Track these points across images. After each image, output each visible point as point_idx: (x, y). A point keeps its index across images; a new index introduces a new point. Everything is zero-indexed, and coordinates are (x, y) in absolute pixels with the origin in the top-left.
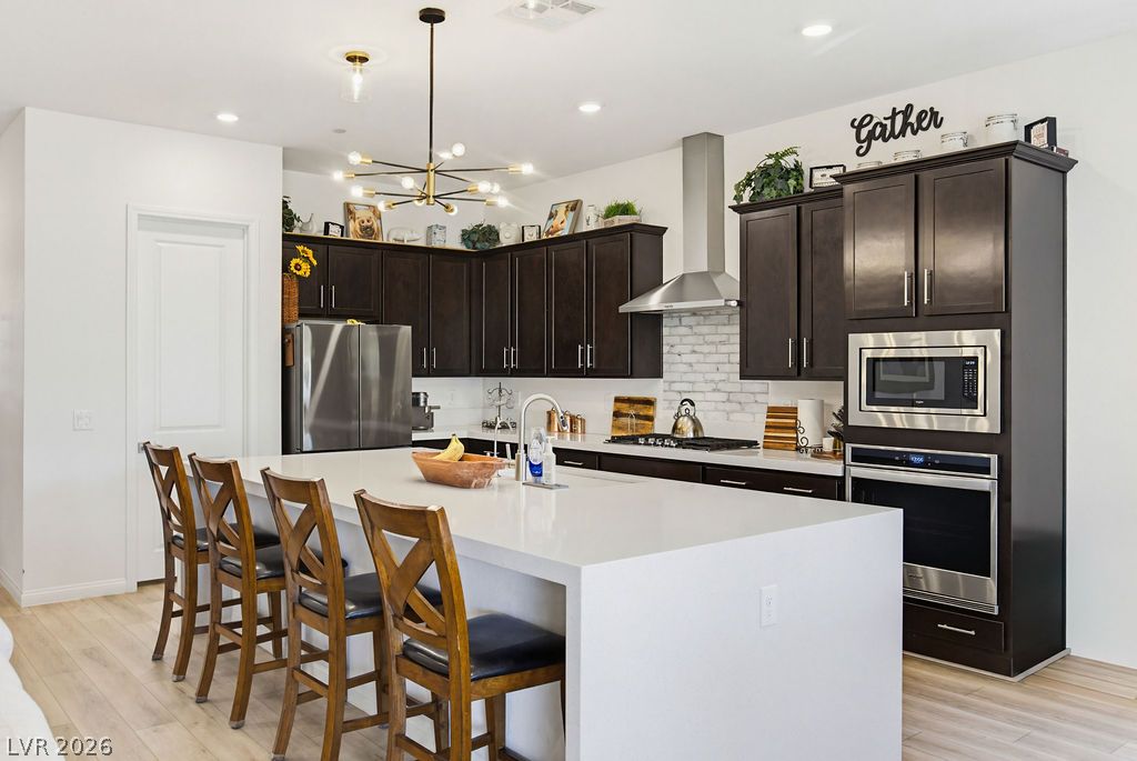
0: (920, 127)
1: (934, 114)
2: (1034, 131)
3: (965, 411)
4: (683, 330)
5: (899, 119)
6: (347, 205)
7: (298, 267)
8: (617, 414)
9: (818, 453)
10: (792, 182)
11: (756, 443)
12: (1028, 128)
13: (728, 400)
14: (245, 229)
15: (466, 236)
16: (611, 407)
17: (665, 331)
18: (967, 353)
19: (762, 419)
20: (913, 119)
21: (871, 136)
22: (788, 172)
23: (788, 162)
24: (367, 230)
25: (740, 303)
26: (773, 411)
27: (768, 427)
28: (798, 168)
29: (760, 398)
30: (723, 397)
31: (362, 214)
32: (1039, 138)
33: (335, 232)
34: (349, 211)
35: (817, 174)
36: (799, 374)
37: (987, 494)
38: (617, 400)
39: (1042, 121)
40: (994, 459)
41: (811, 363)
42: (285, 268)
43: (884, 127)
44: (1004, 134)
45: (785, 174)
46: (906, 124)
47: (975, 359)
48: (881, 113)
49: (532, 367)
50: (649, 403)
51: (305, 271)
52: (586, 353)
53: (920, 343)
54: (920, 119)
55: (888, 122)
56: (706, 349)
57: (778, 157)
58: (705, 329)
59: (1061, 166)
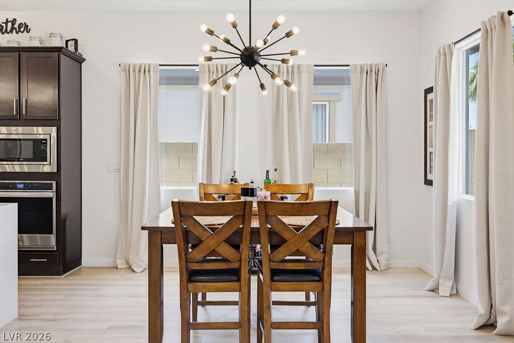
2: (69, 43)
3: (41, 163)
12: (67, 42)
18: (42, 137)
32: (71, 48)
37: (51, 199)
39: (72, 40)
40: (54, 183)
44: (57, 43)
47: (46, 140)
59: (80, 60)
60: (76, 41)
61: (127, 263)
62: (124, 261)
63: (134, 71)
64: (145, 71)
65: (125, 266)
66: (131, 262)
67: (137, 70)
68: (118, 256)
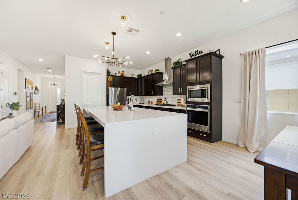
0: (199, 54)
1: (201, 51)
3: (204, 98)
4: (166, 88)
5: (196, 53)
6: (119, 71)
7: (109, 79)
8: (157, 101)
9: (184, 107)
10: (180, 64)
11: (176, 105)
12: (216, 51)
13: (172, 99)
14: (101, 74)
15: (138, 76)
16: (156, 100)
17: (164, 88)
18: (205, 88)
19: (177, 101)
20: (198, 53)
21: (192, 56)
22: (180, 62)
23: (180, 61)
24: (122, 75)
25: (172, 83)
26: (178, 100)
27: (178, 103)
28: (181, 62)
29: (177, 98)
30: (172, 98)
31: (121, 72)
33: (117, 75)
34: (119, 72)
35: (184, 62)
36: (181, 94)
37: (208, 112)
38: (157, 99)
40: (209, 106)
41: (183, 92)
42: (107, 80)
43: (194, 54)
45: (179, 63)
46: (197, 53)
47: (206, 89)
48: (193, 52)
49: (145, 95)
50: (161, 99)
51: (111, 80)
52: (152, 92)
53: (198, 87)
54: (199, 52)
55: (195, 53)
56: (169, 91)
57: (178, 60)
58: (169, 88)
59: (221, 57)
60: (219, 50)
61: (245, 145)
62: (243, 144)
63: (249, 55)
64: (256, 53)
65: (243, 146)
66: (247, 146)
67: (251, 54)
68: (239, 141)
